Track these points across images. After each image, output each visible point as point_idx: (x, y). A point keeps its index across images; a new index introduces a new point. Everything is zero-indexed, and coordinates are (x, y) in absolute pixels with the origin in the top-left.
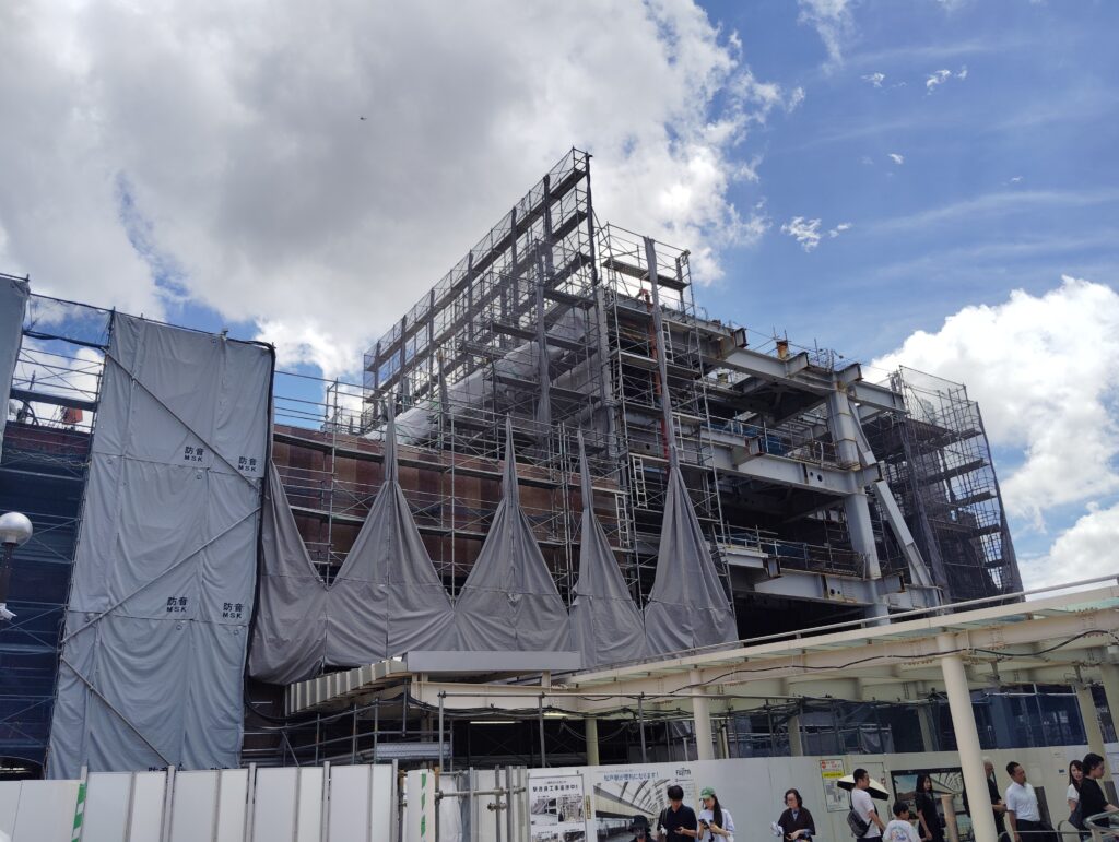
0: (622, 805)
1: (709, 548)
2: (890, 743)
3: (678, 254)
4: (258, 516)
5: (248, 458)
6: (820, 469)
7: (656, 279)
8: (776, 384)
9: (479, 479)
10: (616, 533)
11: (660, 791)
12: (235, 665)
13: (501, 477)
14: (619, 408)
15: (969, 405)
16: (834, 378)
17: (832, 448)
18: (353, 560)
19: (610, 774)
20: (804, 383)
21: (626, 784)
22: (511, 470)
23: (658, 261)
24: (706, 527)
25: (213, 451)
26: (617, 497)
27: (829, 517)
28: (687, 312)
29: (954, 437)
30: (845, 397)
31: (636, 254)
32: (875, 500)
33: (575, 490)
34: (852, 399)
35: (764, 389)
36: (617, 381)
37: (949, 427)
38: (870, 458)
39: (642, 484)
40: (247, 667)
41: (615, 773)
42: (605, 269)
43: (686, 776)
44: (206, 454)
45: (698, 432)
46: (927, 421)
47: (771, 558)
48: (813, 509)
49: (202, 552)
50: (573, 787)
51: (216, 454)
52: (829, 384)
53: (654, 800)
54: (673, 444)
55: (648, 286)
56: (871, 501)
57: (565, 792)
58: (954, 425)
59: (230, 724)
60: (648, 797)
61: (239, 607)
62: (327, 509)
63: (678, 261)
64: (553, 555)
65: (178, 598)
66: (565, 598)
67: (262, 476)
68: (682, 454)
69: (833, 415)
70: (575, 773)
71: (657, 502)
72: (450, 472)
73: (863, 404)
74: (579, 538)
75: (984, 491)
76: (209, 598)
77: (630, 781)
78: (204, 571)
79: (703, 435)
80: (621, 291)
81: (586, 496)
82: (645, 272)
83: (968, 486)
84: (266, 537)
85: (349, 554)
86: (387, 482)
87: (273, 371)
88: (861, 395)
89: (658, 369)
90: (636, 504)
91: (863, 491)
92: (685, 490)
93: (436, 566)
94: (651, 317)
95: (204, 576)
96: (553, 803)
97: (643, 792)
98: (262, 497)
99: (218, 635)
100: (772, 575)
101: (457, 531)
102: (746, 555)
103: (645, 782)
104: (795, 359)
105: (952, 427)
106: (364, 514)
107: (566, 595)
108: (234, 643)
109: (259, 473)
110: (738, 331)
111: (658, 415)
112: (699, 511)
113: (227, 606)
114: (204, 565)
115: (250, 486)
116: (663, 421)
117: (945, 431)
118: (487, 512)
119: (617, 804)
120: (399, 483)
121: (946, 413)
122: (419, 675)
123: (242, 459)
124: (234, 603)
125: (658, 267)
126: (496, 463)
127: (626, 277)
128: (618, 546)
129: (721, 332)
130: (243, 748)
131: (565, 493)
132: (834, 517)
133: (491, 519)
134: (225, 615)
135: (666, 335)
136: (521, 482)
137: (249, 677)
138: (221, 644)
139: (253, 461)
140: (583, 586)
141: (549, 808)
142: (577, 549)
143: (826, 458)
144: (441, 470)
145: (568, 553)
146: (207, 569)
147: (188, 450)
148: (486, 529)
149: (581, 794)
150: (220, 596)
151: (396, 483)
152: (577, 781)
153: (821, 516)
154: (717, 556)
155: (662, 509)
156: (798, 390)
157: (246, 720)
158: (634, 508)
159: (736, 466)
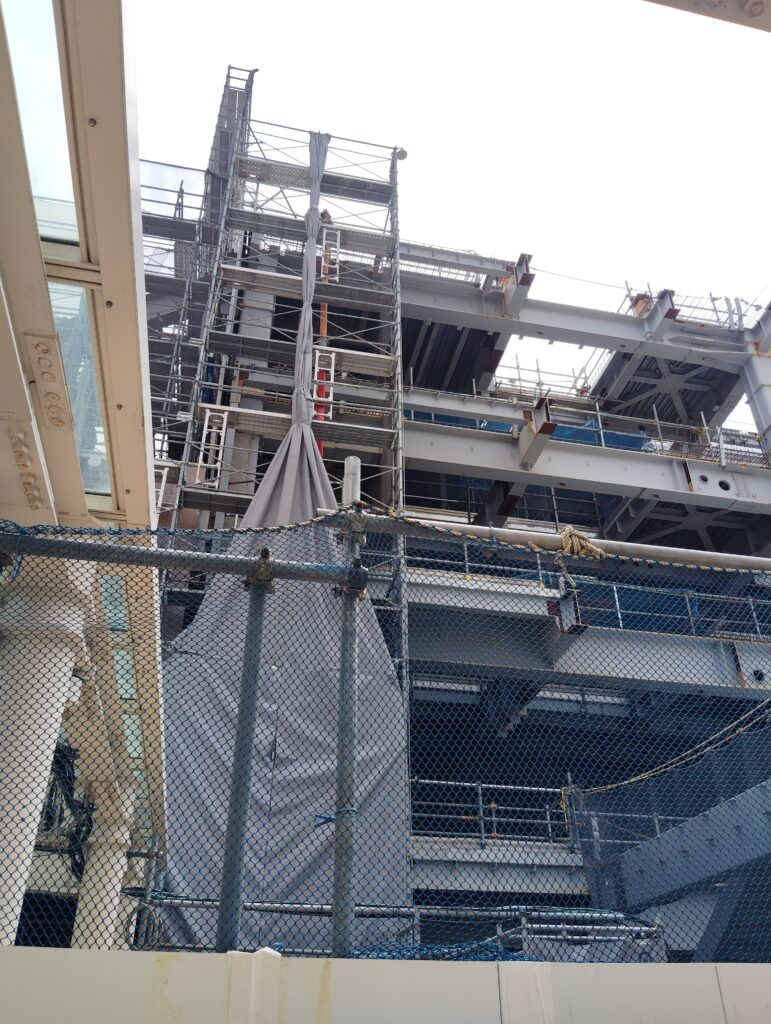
30: (769, 364)
47: (564, 599)
69: (752, 394)
100: (566, 627)
159: (525, 465)
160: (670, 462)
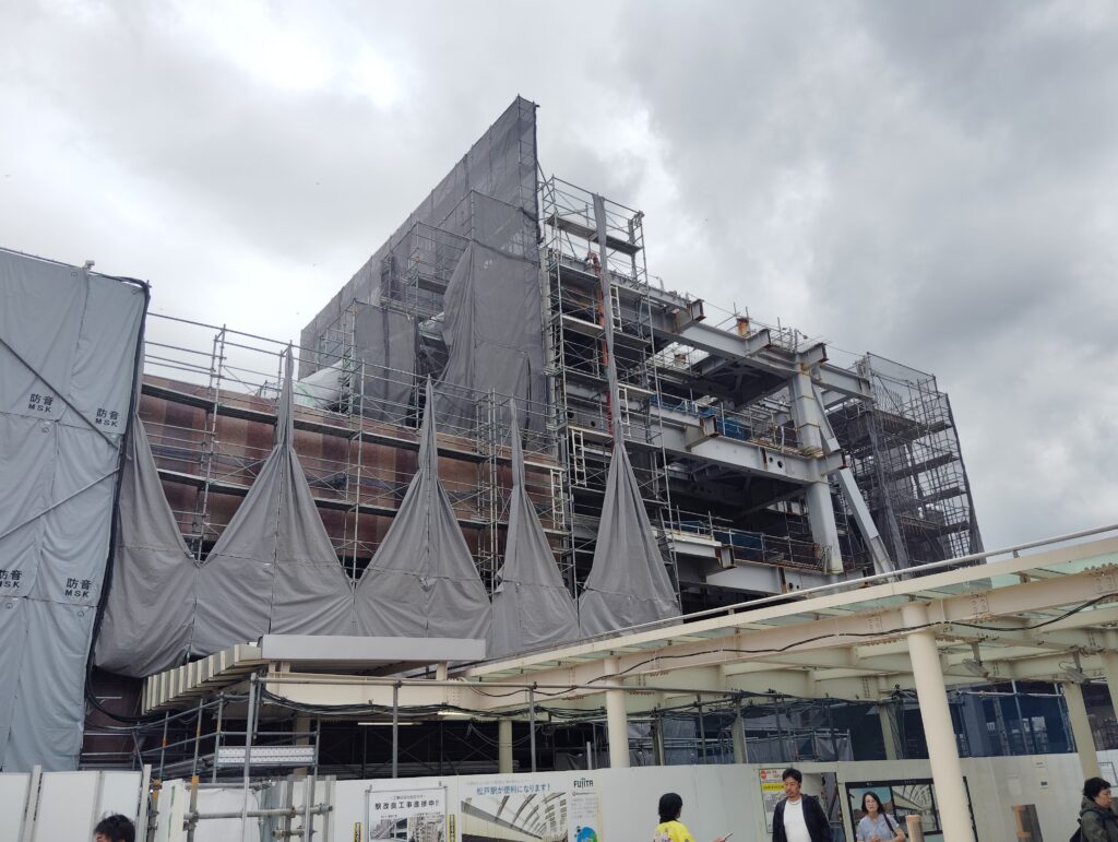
0: (498, 827)
1: (655, 534)
2: (848, 750)
3: (631, 215)
4: (116, 477)
5: (109, 409)
6: (780, 454)
7: (605, 239)
8: (736, 365)
9: (395, 449)
10: (550, 513)
11: (552, 807)
12: (78, 653)
13: (418, 446)
14: (559, 376)
15: (939, 397)
16: (798, 359)
17: (794, 433)
18: (232, 533)
19: (483, 786)
20: (765, 362)
21: (506, 798)
22: (430, 438)
23: (609, 222)
24: (652, 511)
25: (64, 400)
26: (552, 473)
27: (790, 509)
28: (639, 279)
29: (922, 430)
30: (809, 379)
31: (584, 214)
32: (839, 491)
33: (505, 463)
34: (815, 382)
35: (723, 370)
36: (558, 348)
37: (918, 420)
38: (834, 445)
39: (581, 461)
40: (92, 653)
41: (490, 786)
42: (549, 227)
43: (586, 789)
44: (57, 405)
45: (647, 407)
46: (895, 413)
47: (724, 548)
48: (773, 499)
49: (43, 518)
50: (431, 803)
51: (68, 404)
52: (792, 366)
53: (542, 820)
54: (617, 418)
55: (596, 248)
56: (834, 491)
57: (421, 810)
58: (923, 418)
59: (68, 722)
60: (535, 816)
61: (86, 584)
62: (205, 474)
63: (631, 223)
64: (476, 537)
65: (10, 570)
66: (488, 585)
67: (123, 432)
68: (627, 431)
69: (795, 399)
70: (437, 785)
71: (598, 482)
72: (357, 439)
73: (829, 389)
74: (507, 517)
75: (952, 486)
76: (50, 572)
77: (511, 794)
78: (45, 540)
79: (653, 411)
80: (566, 251)
81: (517, 471)
82: (593, 232)
83: (936, 481)
84: (125, 503)
85: (229, 526)
86: (280, 446)
87: (145, 313)
88: (826, 378)
89: (604, 337)
90: (573, 482)
91: (826, 479)
92: (630, 468)
93: (333, 542)
94: (598, 280)
95: (43, 546)
96: (403, 824)
97: (528, 809)
98: (122, 456)
99: (58, 616)
100: (725, 565)
101: (364, 505)
102: (696, 543)
103: (532, 797)
104: (755, 337)
105: (921, 419)
106: (250, 482)
107: (488, 580)
108: (77, 625)
109: (120, 428)
110: (695, 303)
111: (603, 387)
112: (645, 492)
113: (71, 582)
114: (45, 533)
115: (109, 442)
116: (607, 393)
117: (913, 423)
118: (401, 485)
119: (492, 825)
120: (294, 446)
121: (915, 405)
122: (278, 664)
123: (101, 412)
124: (80, 578)
125: (608, 228)
126: (415, 431)
127: (573, 238)
128: (552, 528)
129: (677, 303)
130: (83, 751)
131: (493, 468)
132: (796, 509)
133: (403, 493)
134: (68, 593)
135: (614, 301)
136: (442, 453)
137: (95, 667)
138: (62, 628)
139: (114, 415)
140: (508, 571)
141: (396, 831)
142: (503, 529)
143: (787, 444)
144: (349, 435)
145: (494, 534)
146: (48, 538)
147: (35, 398)
148: (398, 505)
149: (443, 813)
150: (64, 570)
151: (290, 447)
152: (439, 795)
153: (782, 507)
154: (663, 542)
155: (604, 489)
156: (760, 372)
157: (87, 717)
158: (571, 486)
159: (689, 448)
160: (756, 448)
